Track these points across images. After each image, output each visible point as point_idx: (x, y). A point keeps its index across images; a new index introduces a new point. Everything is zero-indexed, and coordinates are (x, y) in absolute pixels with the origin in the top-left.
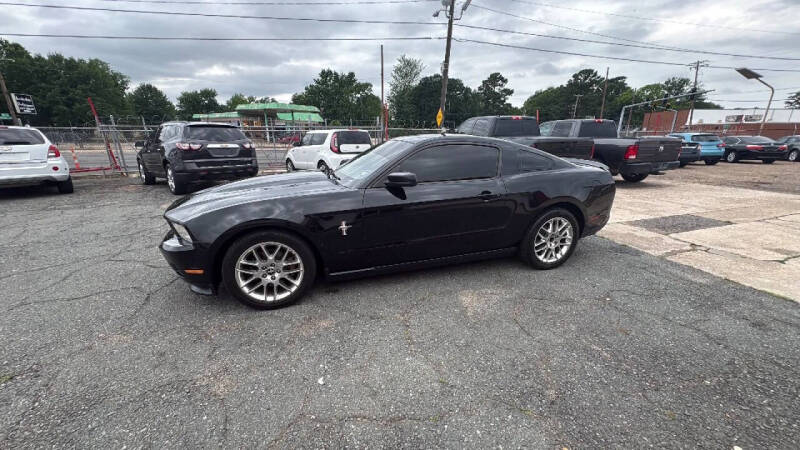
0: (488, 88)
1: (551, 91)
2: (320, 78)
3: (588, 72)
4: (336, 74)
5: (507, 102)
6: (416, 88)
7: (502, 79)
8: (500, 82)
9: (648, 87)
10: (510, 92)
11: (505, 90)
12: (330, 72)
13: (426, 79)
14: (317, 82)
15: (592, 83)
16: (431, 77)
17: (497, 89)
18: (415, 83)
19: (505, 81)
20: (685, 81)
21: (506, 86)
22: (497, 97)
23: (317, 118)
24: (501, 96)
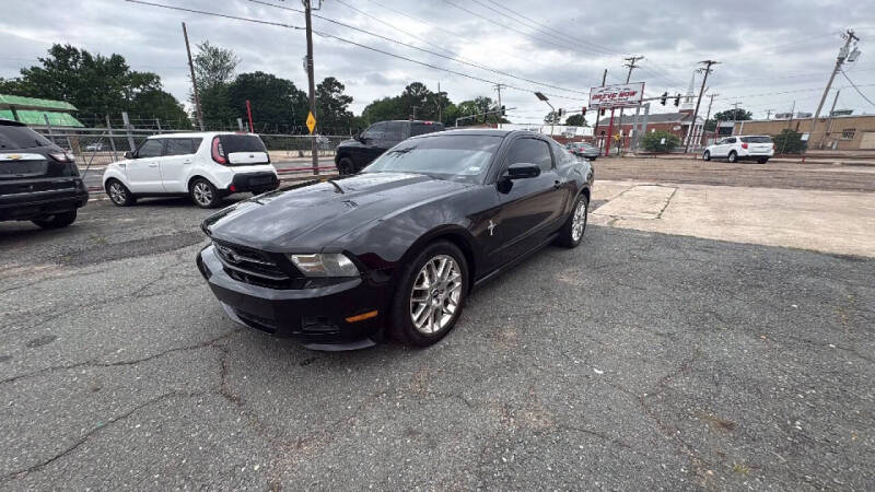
0: (324, 94)
1: (387, 100)
2: (53, 58)
3: (418, 85)
4: (85, 53)
5: (347, 110)
6: (232, 87)
7: (338, 84)
8: (337, 88)
9: (464, 103)
10: (349, 100)
11: (343, 97)
12: (71, 51)
13: (244, 76)
14: (48, 63)
15: (423, 96)
16: (252, 75)
17: (334, 95)
18: (231, 79)
19: (342, 87)
20: (488, 100)
21: (344, 93)
22: (336, 104)
23: (65, 121)
24: (341, 104)
